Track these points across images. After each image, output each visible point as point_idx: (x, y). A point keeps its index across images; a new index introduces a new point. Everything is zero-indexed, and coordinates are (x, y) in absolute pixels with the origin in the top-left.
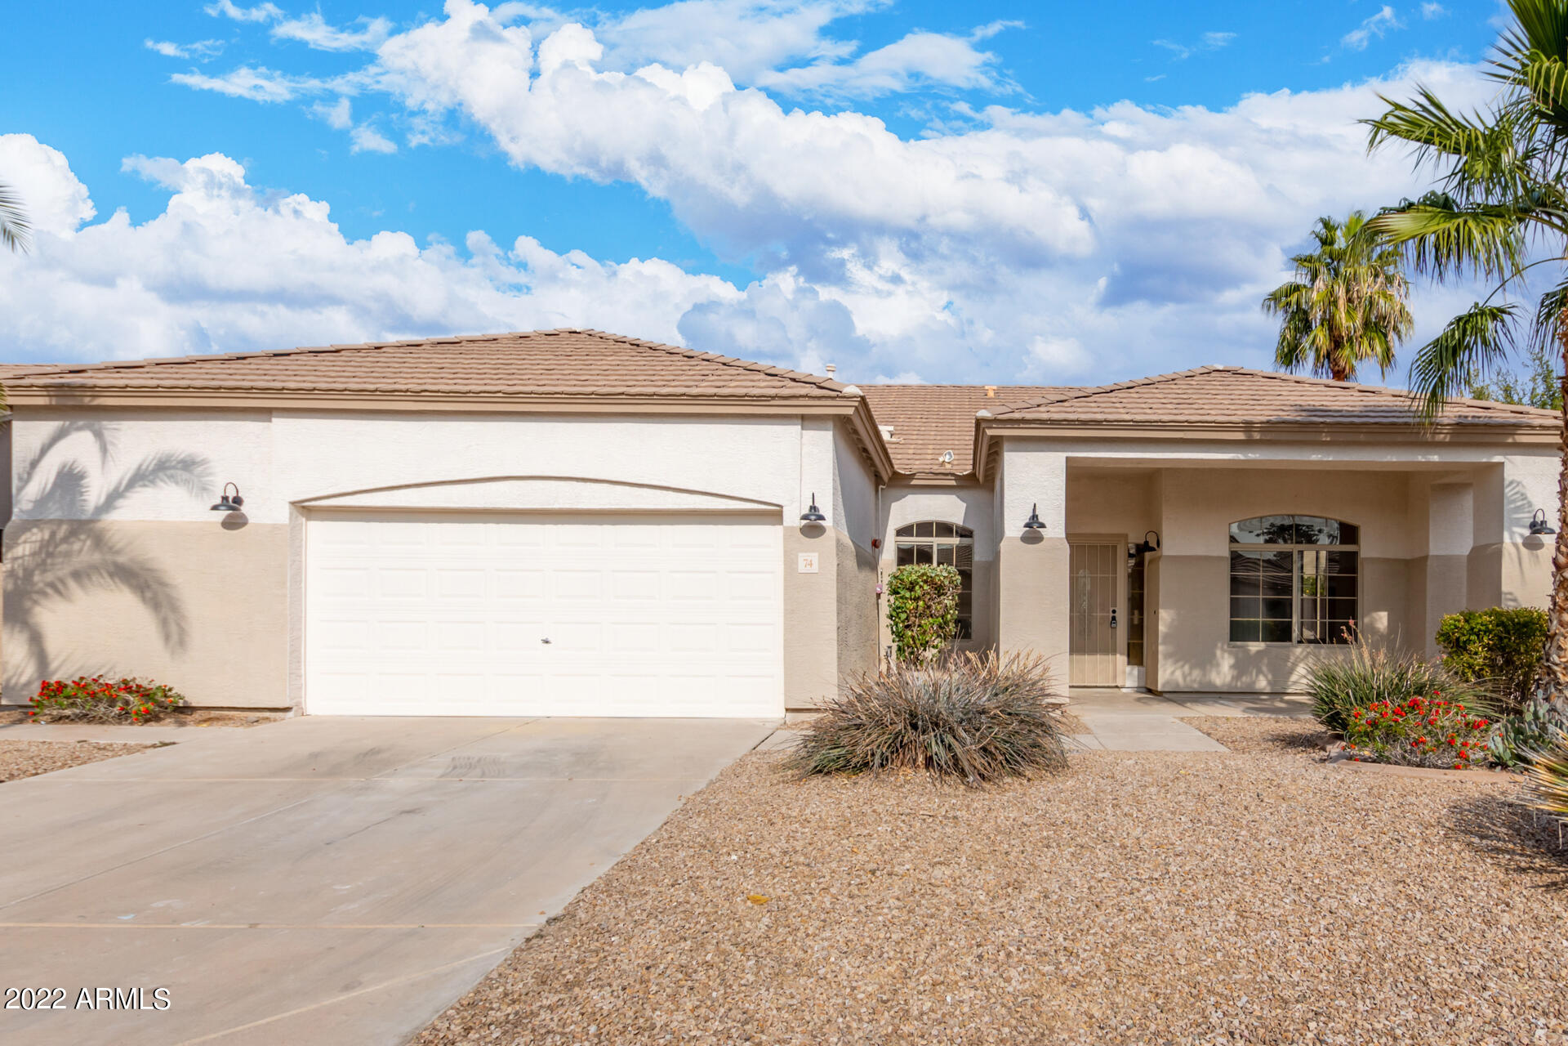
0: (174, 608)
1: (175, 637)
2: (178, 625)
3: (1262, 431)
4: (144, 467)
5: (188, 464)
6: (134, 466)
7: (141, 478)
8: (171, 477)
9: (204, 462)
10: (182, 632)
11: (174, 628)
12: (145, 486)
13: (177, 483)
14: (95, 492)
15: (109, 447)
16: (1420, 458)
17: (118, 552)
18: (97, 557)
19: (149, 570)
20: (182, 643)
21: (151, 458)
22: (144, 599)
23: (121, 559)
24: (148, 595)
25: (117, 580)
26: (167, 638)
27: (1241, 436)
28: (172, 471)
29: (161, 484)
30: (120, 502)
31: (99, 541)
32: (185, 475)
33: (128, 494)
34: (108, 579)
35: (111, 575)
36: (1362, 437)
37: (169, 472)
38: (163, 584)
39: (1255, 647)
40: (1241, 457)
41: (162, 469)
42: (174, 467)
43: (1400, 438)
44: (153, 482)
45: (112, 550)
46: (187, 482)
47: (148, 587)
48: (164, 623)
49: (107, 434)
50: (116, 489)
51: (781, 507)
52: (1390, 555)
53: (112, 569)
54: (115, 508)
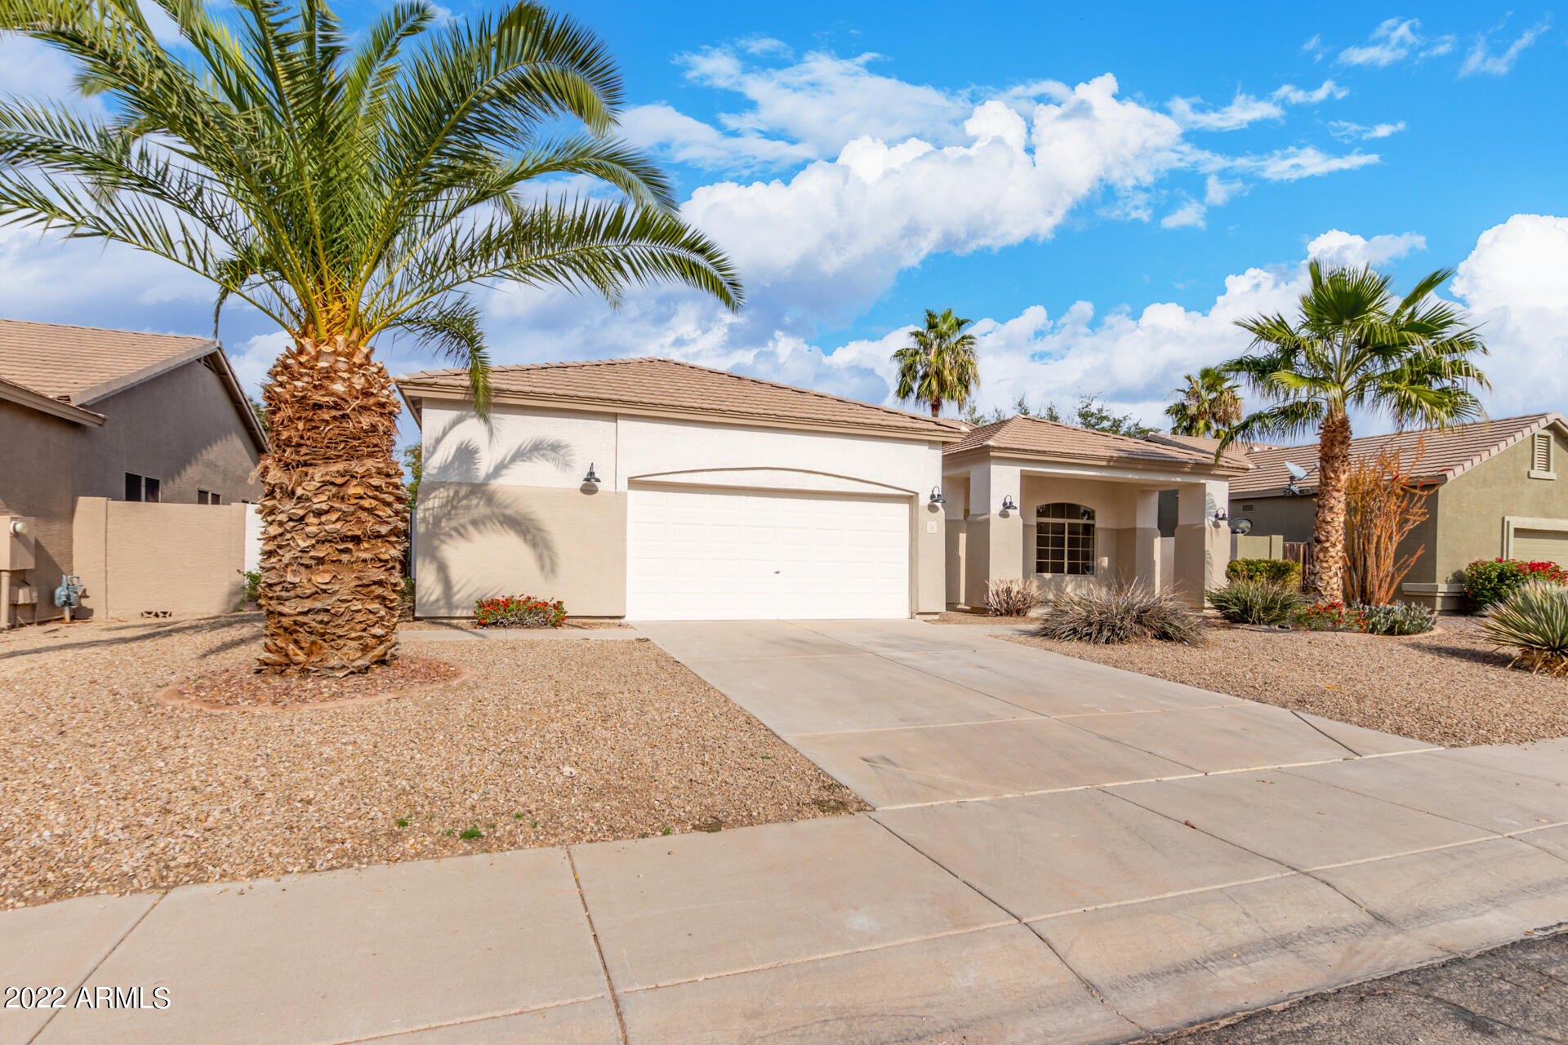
0: (547, 545)
1: (548, 567)
2: (551, 559)
3: (1116, 461)
4: (523, 448)
5: (555, 448)
6: (516, 447)
7: (520, 455)
8: (543, 455)
9: (566, 446)
10: (553, 564)
11: (547, 561)
12: (523, 461)
13: (547, 460)
14: (484, 465)
15: (494, 430)
16: (1173, 479)
17: (506, 507)
18: (487, 511)
19: (530, 520)
20: (553, 571)
21: (528, 442)
22: (525, 540)
23: (508, 512)
24: (529, 537)
25: (505, 526)
26: (542, 568)
27: (1104, 463)
28: (545, 452)
29: (535, 459)
30: (505, 472)
31: (490, 499)
32: (553, 455)
33: (511, 466)
34: (500, 527)
35: (501, 523)
36: (1155, 468)
37: (542, 452)
38: (540, 530)
39: (1048, 576)
40: (1099, 474)
41: (537, 450)
42: (545, 449)
43: (1170, 469)
44: (530, 459)
45: (499, 505)
46: (554, 459)
47: (529, 532)
48: (540, 557)
49: (494, 422)
50: (502, 462)
51: (917, 494)
52: (1109, 526)
53: (501, 519)
54: (501, 476)
